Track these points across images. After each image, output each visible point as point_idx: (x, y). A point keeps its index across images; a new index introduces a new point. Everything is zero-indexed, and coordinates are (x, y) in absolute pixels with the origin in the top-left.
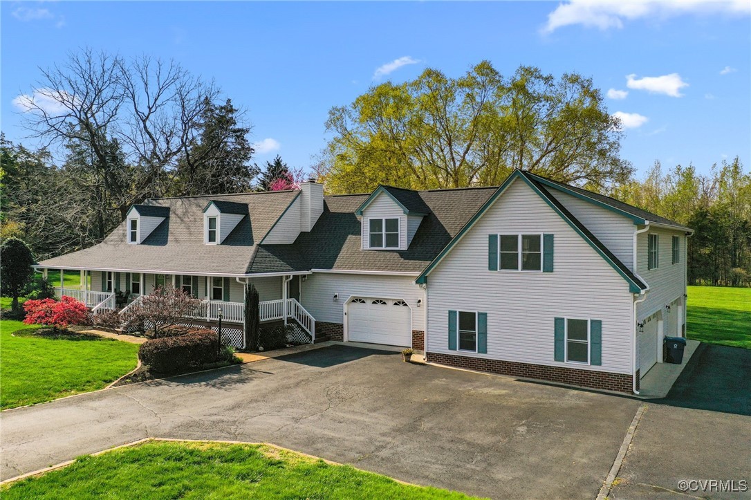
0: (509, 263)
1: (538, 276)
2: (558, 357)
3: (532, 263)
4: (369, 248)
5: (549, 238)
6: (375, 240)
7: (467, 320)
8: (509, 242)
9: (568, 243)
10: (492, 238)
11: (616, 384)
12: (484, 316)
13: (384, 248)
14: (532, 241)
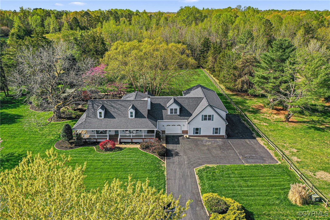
0: (205, 119)
1: (211, 121)
2: (213, 134)
3: (209, 119)
4: (170, 114)
5: (213, 115)
6: (171, 113)
7: (197, 129)
8: (205, 116)
9: (216, 116)
10: (202, 115)
11: (221, 137)
12: (200, 128)
13: (174, 114)
14: (209, 116)
